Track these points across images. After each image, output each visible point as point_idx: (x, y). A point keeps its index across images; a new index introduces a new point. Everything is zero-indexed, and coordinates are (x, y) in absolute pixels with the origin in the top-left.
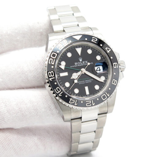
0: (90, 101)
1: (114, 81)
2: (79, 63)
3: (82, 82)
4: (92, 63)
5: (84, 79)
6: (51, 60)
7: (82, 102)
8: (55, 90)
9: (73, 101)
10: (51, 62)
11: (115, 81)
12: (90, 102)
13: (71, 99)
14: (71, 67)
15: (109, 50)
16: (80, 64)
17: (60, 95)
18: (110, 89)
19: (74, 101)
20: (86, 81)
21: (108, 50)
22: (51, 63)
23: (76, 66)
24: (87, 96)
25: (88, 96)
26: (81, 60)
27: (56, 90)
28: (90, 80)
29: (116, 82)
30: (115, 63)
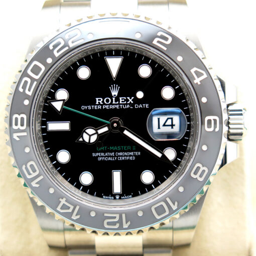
0: (118, 216)
1: (198, 168)
2: (107, 101)
3: (109, 157)
4: (147, 105)
5: (116, 148)
6: (26, 82)
7: (93, 214)
8: (24, 167)
9: (69, 208)
10: (24, 87)
11: (202, 169)
12: (115, 218)
13: (63, 201)
14: (84, 107)
15: (203, 74)
16: (111, 104)
17: (34, 184)
18: (181, 189)
19: (72, 207)
20: (121, 154)
21: (199, 75)
22: (24, 91)
23: (100, 107)
24: (115, 198)
25: (117, 197)
26: (115, 93)
27: (26, 168)
28: (132, 153)
29: (204, 171)
30: (212, 118)
